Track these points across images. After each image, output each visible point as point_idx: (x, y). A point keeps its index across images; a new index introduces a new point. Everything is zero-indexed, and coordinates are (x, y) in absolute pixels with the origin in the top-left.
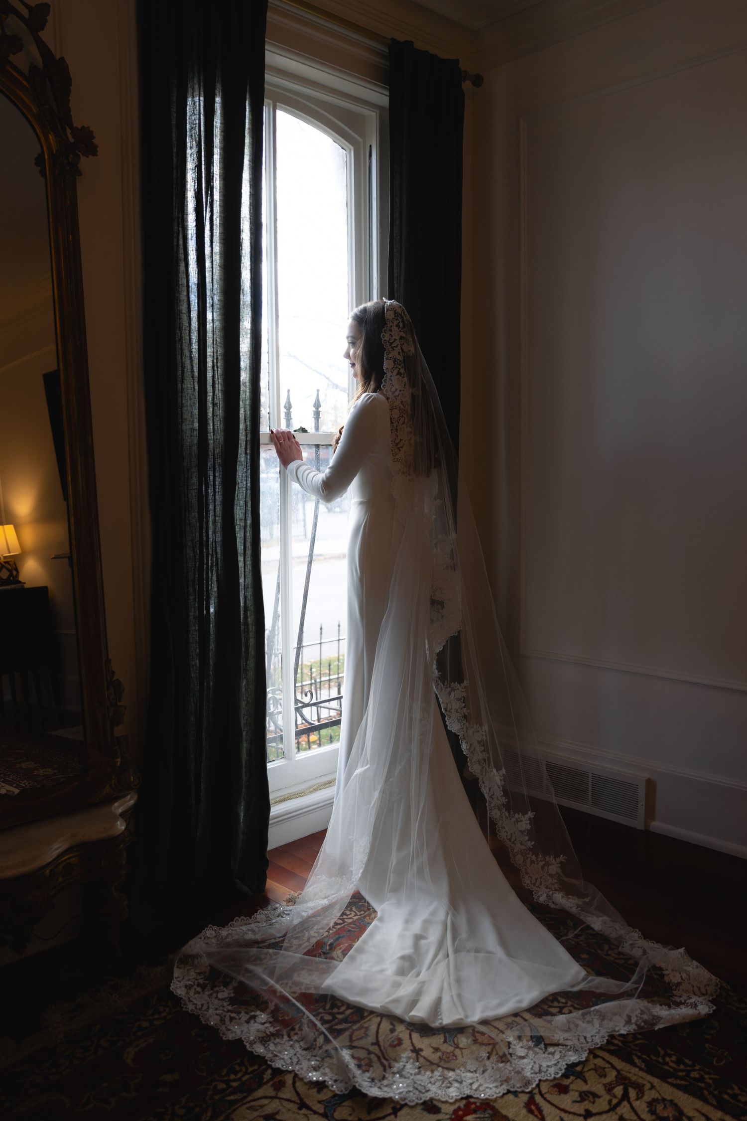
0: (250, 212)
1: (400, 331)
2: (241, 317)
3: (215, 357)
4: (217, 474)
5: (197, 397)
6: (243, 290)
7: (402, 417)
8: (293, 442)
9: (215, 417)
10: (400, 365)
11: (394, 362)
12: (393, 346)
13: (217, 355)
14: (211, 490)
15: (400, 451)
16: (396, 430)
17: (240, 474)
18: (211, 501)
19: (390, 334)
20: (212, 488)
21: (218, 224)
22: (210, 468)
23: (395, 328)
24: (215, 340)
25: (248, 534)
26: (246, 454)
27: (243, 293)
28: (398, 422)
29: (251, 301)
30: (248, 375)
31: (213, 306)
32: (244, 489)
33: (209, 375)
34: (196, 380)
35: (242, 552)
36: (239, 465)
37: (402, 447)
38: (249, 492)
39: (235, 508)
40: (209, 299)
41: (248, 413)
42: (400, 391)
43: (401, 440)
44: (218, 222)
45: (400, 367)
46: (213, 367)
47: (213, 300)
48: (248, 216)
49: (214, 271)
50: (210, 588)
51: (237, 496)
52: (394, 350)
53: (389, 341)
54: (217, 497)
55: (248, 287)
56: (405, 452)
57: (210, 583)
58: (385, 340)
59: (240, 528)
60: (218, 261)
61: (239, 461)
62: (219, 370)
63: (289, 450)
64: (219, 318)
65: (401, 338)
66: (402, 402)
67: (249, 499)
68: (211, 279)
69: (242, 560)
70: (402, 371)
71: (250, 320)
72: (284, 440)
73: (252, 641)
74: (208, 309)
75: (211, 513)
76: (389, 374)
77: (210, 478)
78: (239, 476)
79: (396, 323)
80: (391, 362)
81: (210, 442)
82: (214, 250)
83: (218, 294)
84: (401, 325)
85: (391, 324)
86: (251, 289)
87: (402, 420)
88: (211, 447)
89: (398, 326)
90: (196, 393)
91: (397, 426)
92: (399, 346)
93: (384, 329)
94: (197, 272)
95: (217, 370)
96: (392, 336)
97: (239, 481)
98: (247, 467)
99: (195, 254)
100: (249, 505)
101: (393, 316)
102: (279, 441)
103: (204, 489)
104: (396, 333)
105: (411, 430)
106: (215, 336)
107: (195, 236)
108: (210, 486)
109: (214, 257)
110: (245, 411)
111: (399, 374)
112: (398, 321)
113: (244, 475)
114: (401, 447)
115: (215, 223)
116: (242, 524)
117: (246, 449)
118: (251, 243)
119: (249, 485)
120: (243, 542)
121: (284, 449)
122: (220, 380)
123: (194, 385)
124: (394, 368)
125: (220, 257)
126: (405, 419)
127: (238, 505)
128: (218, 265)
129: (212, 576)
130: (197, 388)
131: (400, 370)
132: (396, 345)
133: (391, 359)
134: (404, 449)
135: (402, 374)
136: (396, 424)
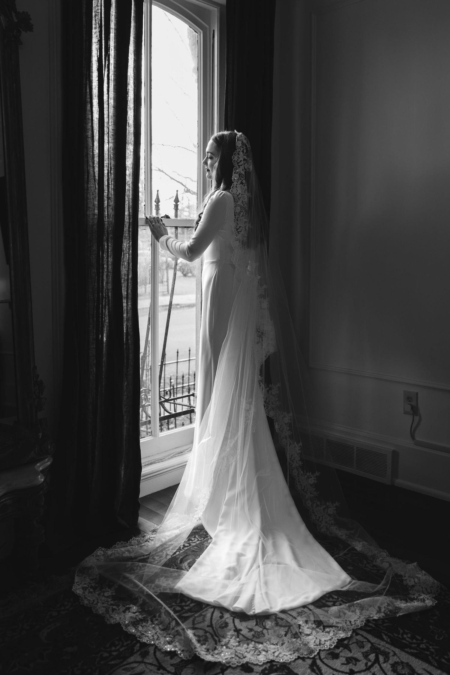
0: (134, 72)
1: (244, 155)
2: (127, 141)
3: (110, 167)
4: (109, 244)
5: (97, 193)
6: (128, 123)
7: (242, 212)
8: (161, 224)
9: (109, 207)
10: (243, 177)
11: (239, 175)
14: (105, 254)
15: (239, 234)
16: (237, 220)
17: (125, 245)
18: (105, 262)
19: (238, 157)
20: (106, 254)
21: (113, 79)
22: (105, 240)
23: (241, 153)
24: (109, 156)
25: (130, 285)
26: (129, 231)
27: (128, 125)
28: (239, 215)
29: (134, 131)
30: (131, 179)
31: (108, 133)
32: (128, 255)
33: (106, 179)
34: (97, 181)
35: (126, 296)
36: (125, 239)
38: (131, 256)
39: (121, 267)
40: (106, 129)
41: (131, 204)
42: (242, 195)
43: (240, 227)
44: (113, 78)
45: (243, 179)
46: (108, 173)
47: (108, 129)
48: (132, 75)
49: (110, 110)
50: (104, 320)
51: (123, 259)
52: (240, 167)
53: (237, 161)
54: (109, 259)
55: (132, 121)
56: (242, 235)
57: (104, 316)
58: (234, 160)
59: (124, 281)
60: (112, 104)
61: (124, 236)
62: (112, 175)
63: (159, 229)
64: (112, 141)
65: (244, 160)
66: (243, 202)
67: (130, 261)
68: (107, 116)
69: (126, 301)
70: (244, 182)
71: (133, 143)
72: (155, 223)
73: (131, 356)
74: (105, 135)
75: (106, 270)
76: (235, 183)
77: (105, 246)
78: (124, 246)
79: (242, 149)
80: (237, 175)
81: (105, 223)
82: (110, 96)
83: (112, 125)
84: (245, 151)
85: (239, 150)
86: (134, 123)
87: (242, 214)
88: (106, 226)
89: (243, 151)
90: (97, 191)
91: (238, 217)
92: (243, 165)
93: (234, 153)
94: (98, 111)
96: (239, 158)
97: (124, 249)
98: (129, 240)
99: (97, 99)
100: (131, 265)
101: (241, 145)
102: (152, 224)
103: (101, 254)
104: (242, 156)
105: (247, 221)
106: (109, 153)
107: (97, 87)
108: (105, 252)
109: (109, 101)
110: (129, 203)
111: (242, 183)
112: (243, 148)
113: (127, 245)
114: (240, 231)
115: (110, 78)
116: (126, 278)
117: (129, 228)
118: (134, 92)
119: (131, 252)
120: (126, 289)
121: (156, 229)
122: (112, 182)
123: (95, 185)
124: (239, 179)
125: (114, 101)
126: (243, 213)
127: (123, 265)
128: (112, 106)
129: (105, 312)
130: (97, 187)
131: (242, 180)
132: (241, 164)
133: (237, 173)
134: (242, 232)
135: (244, 184)
136: (238, 216)
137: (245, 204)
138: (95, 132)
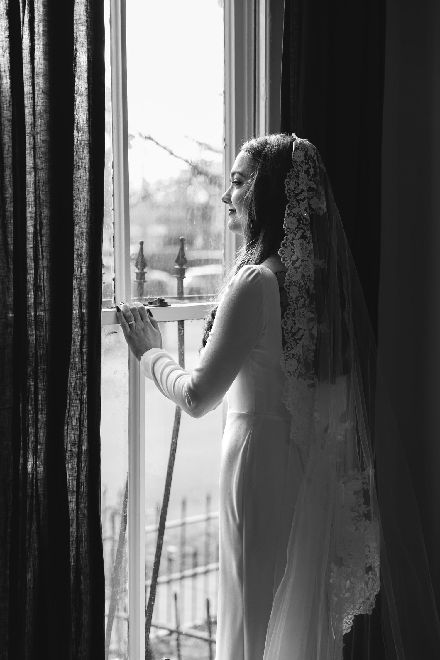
0: (87, 12)
1: (310, 180)
2: (75, 162)
3: (38, 222)
4: (40, 385)
5: (12, 280)
6: (77, 124)
7: (302, 297)
8: (147, 322)
9: (38, 306)
10: (305, 225)
11: (299, 220)
12: (298, 198)
13: (41, 219)
14: (31, 405)
15: (297, 344)
17: (73, 380)
18: (31, 422)
19: (296, 182)
20: (33, 403)
21: (41, 32)
22: (30, 376)
23: (302, 175)
24: (37, 197)
25: (83, 465)
26: (81, 353)
27: (77, 127)
28: (297, 304)
29: (89, 140)
30: (84, 244)
31: (34, 148)
32: (78, 402)
33: (30, 245)
34: (11, 254)
35: (75, 489)
36: (72, 369)
37: (300, 339)
38: (85, 406)
39: (66, 428)
40: (30, 138)
41: (85, 297)
42: (302, 261)
43: (299, 329)
44: (41, 28)
45: (305, 229)
46: (35, 233)
47: (34, 138)
48: (84, 18)
49: (36, 100)
50: (27, 544)
51: (69, 411)
52: (299, 204)
53: (293, 191)
54: (40, 417)
55: (85, 120)
56: (303, 346)
57: (27, 537)
59: (72, 456)
60: (42, 85)
61: (72, 363)
62: (44, 239)
63: (142, 333)
64: (44, 166)
65: (310, 189)
66: (303, 276)
67: (85, 417)
68: (31, 110)
69: (74, 500)
70: (308, 234)
71: (87, 167)
72: (135, 321)
73: (86, 618)
74: (27, 152)
75: (32, 438)
76: (290, 236)
77: (30, 388)
78: (71, 383)
79: (305, 167)
80: (295, 220)
81: (30, 338)
82: (36, 69)
83: (43, 132)
84: (312, 171)
85: (299, 168)
86: (89, 123)
87: (302, 301)
88: (32, 344)
89: (307, 172)
90: (11, 275)
91: (295, 309)
92: (307, 199)
93: (288, 174)
94: (11, 103)
95: (41, 240)
96: (298, 185)
97: (72, 390)
98: (82, 371)
99: (8, 77)
100: (85, 424)
101: (303, 158)
102: (128, 322)
103: (21, 409)
104: (304, 182)
105: (313, 315)
106: (38, 193)
107: (8, 51)
108: (30, 401)
109: (35, 79)
110: (80, 294)
111: (303, 237)
112: (308, 166)
113: (78, 381)
115: (36, 30)
116: (75, 450)
117: (81, 346)
118: (88, 57)
119: (85, 396)
120: (75, 474)
121: (136, 333)
122: (45, 254)
123: (8, 262)
124: (298, 228)
125: (45, 80)
126: (305, 301)
127: (70, 424)
128: (41, 90)
129: (31, 527)
130: (11, 267)
131: (305, 231)
132: (302, 198)
133: (294, 216)
134: (302, 341)
135: (307, 238)
136: (295, 305)
137: (308, 283)
138: (5, 149)
